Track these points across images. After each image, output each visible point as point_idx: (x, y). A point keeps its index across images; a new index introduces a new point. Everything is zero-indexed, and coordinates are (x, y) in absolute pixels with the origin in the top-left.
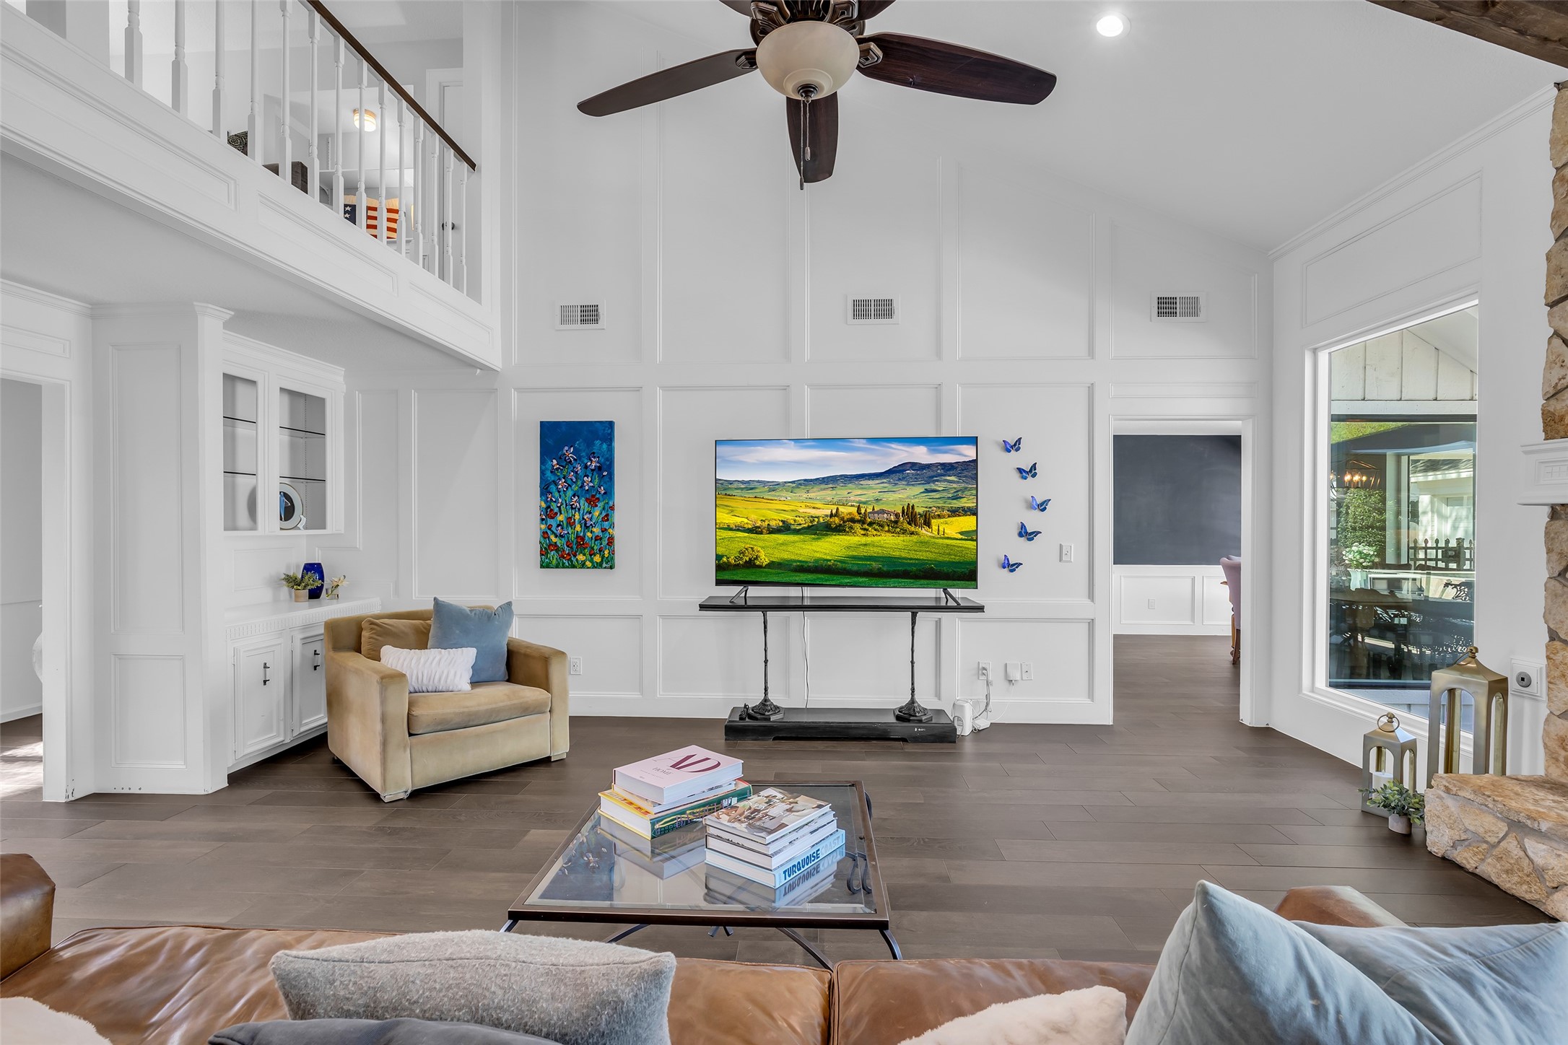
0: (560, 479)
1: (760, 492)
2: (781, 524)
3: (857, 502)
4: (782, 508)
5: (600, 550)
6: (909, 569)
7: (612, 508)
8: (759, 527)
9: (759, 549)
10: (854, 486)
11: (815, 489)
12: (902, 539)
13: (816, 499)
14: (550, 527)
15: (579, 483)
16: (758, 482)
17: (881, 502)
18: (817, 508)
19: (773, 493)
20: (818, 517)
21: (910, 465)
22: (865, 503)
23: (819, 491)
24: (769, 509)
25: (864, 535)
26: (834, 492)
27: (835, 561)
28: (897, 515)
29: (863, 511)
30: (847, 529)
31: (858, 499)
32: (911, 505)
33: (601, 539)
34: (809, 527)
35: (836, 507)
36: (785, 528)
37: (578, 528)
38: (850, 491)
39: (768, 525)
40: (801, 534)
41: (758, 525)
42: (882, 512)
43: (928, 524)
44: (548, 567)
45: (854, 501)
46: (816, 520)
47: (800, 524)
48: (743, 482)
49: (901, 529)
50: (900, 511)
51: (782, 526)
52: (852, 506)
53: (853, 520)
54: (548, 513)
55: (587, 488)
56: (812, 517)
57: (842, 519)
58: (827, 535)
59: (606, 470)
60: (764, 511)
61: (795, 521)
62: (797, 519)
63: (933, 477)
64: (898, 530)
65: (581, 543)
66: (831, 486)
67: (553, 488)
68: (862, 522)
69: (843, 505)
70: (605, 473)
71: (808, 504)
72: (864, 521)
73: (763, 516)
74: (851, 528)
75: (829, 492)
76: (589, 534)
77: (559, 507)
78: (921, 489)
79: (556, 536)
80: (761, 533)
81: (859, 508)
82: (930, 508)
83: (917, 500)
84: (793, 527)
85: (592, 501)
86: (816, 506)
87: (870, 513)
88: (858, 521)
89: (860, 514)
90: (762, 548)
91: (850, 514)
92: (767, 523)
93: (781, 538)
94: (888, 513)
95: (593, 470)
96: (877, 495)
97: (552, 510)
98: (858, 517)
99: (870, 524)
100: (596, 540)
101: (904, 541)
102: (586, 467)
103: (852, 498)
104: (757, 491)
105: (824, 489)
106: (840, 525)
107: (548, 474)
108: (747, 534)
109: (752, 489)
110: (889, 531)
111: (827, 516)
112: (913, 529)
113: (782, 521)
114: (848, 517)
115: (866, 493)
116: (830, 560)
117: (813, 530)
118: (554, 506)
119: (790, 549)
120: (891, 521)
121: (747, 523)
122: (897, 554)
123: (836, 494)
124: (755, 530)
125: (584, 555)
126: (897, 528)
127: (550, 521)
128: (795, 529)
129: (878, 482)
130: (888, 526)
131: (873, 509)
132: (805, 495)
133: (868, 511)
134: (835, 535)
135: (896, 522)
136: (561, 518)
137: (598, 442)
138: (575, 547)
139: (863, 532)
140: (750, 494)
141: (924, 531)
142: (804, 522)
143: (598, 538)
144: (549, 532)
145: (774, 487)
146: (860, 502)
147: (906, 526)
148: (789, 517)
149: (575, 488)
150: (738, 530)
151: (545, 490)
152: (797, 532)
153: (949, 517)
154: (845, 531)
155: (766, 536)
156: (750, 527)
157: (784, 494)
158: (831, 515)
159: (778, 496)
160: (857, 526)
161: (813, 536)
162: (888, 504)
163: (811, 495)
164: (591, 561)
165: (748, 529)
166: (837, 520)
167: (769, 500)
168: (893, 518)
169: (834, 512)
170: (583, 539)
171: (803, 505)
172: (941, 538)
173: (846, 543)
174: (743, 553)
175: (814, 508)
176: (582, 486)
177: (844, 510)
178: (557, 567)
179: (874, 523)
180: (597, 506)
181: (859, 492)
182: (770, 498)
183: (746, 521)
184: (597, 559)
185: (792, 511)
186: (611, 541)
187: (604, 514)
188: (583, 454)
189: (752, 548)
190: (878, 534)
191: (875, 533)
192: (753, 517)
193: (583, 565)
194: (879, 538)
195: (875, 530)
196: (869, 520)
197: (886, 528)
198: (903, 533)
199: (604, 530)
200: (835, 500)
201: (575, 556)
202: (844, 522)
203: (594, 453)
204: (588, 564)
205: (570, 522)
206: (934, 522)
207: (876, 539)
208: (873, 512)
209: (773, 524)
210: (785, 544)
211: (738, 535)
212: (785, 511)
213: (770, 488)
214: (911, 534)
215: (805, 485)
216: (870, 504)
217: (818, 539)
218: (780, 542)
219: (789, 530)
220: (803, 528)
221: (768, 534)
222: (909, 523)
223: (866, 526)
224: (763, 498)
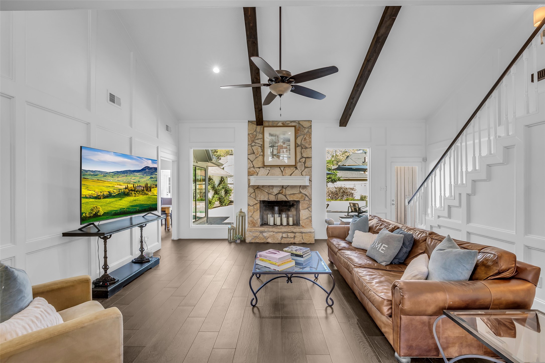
2: (108, 193)
3: (133, 182)
4: (108, 186)
6: (146, 208)
8: (99, 196)
9: (100, 207)
10: (133, 175)
11: (120, 176)
12: (144, 197)
17: (140, 182)
18: (121, 185)
19: (105, 178)
20: (121, 189)
21: (147, 167)
22: (135, 183)
23: (122, 177)
24: (103, 186)
25: (135, 196)
26: (127, 178)
29: (135, 186)
30: (130, 194)
34: (118, 194)
35: (127, 184)
36: (110, 196)
38: (131, 177)
39: (103, 194)
40: (116, 198)
41: (99, 194)
42: (140, 186)
43: (151, 190)
45: (132, 182)
46: (121, 190)
47: (115, 193)
49: (144, 193)
50: (144, 186)
51: (108, 195)
52: (132, 184)
53: (132, 190)
56: (119, 189)
58: (124, 197)
60: (101, 187)
61: (113, 191)
62: (114, 190)
63: (152, 173)
66: (126, 175)
68: (134, 191)
69: (129, 183)
71: (118, 183)
72: (135, 191)
73: (101, 190)
74: (131, 193)
75: (125, 178)
78: (149, 177)
80: (100, 199)
82: (151, 184)
83: (148, 182)
84: (113, 195)
87: (137, 187)
89: (134, 187)
90: (101, 206)
91: (131, 187)
93: (108, 200)
94: (142, 187)
96: (139, 179)
98: (133, 189)
99: (137, 191)
103: (132, 181)
110: (141, 194)
111: (124, 189)
112: (147, 192)
113: (109, 192)
115: (136, 178)
116: (125, 208)
117: (120, 195)
119: (112, 205)
120: (142, 190)
121: (94, 194)
122: (143, 203)
123: (127, 179)
124: (98, 197)
126: (143, 193)
128: (113, 196)
129: (139, 174)
130: (141, 192)
131: (138, 185)
132: (117, 179)
134: (127, 197)
135: (143, 190)
140: (95, 178)
141: (149, 193)
142: (116, 192)
146: (134, 182)
148: (111, 190)
150: (90, 198)
152: (114, 197)
153: (155, 188)
154: (129, 195)
156: (96, 196)
157: (109, 178)
158: (126, 188)
159: (107, 179)
160: (133, 192)
161: (120, 198)
163: (119, 179)
165: (95, 197)
166: (127, 190)
167: (103, 181)
168: (142, 189)
169: (126, 186)
171: (116, 184)
172: (153, 195)
174: (92, 210)
175: (120, 185)
177: (129, 186)
181: (134, 178)
183: (94, 192)
185: (112, 187)
189: (96, 207)
191: (138, 195)
192: (97, 190)
194: (139, 197)
196: (136, 190)
198: (145, 195)
200: (127, 181)
202: (129, 191)
206: (152, 189)
209: (105, 194)
210: (110, 203)
211: (90, 201)
212: (109, 187)
213: (104, 175)
214: (147, 195)
215: (117, 174)
216: (137, 183)
217: (121, 199)
218: (108, 202)
219: (111, 196)
220: (116, 195)
221: (103, 199)
222: (146, 191)
223: (135, 192)
224: (101, 180)
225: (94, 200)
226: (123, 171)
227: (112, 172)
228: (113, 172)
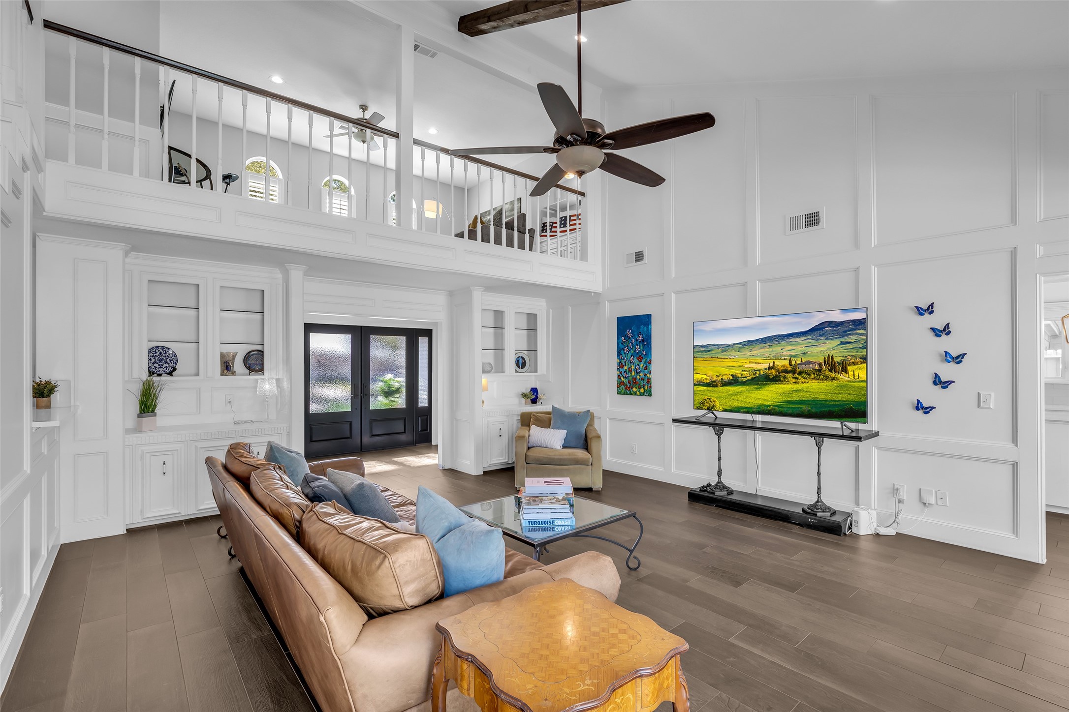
0: (625, 347)
1: (715, 353)
2: (731, 378)
3: (788, 356)
4: (732, 365)
5: (644, 386)
6: (832, 409)
7: (650, 363)
8: (715, 382)
9: (715, 399)
10: (786, 344)
11: (756, 348)
12: (825, 384)
13: (757, 356)
14: (621, 373)
15: (634, 349)
16: (714, 345)
17: (807, 354)
18: (759, 363)
19: (725, 353)
20: (759, 371)
21: (827, 324)
22: (795, 356)
23: (759, 349)
24: (722, 367)
25: (795, 383)
26: (771, 349)
27: (773, 406)
28: (820, 365)
29: (793, 363)
30: (782, 379)
31: (789, 353)
32: (831, 355)
33: (643, 380)
34: (753, 379)
35: (772, 361)
36: (734, 381)
37: (633, 373)
38: (783, 347)
39: (722, 379)
40: (747, 385)
41: (714, 380)
42: (809, 363)
43: (845, 370)
44: (620, 394)
45: (786, 355)
46: (758, 372)
47: (746, 377)
48: (703, 346)
49: (824, 376)
50: (822, 361)
51: (732, 380)
52: (785, 359)
53: (786, 371)
54: (620, 366)
55: (637, 352)
56: (755, 370)
57: (778, 371)
58: (766, 384)
59: (646, 342)
60: (718, 368)
61: (742, 374)
62: (743, 372)
63: (846, 331)
64: (822, 377)
65: (634, 382)
66: (768, 344)
67: (622, 352)
68: (793, 372)
69: (778, 359)
70: (646, 343)
71: (752, 360)
72: (795, 371)
73: (718, 372)
74: (785, 377)
75: (767, 349)
76: (638, 377)
77: (625, 362)
78: (837, 342)
79: (624, 378)
80: (716, 386)
81: (790, 361)
82: (846, 357)
83: (835, 351)
84: (740, 380)
85: (640, 359)
86: (758, 361)
87: (799, 364)
88: (790, 372)
89: (791, 365)
90: (717, 398)
91: (783, 366)
92: (720, 378)
93: (731, 389)
94: (813, 363)
95: (640, 342)
96: (804, 349)
97: (622, 364)
98: (790, 368)
99: (800, 373)
100: (641, 380)
101: (827, 386)
102: (637, 340)
103: (785, 353)
104: (713, 352)
105: (764, 347)
106: (776, 376)
107: (620, 344)
108: (705, 388)
109: (709, 351)
110: (814, 378)
111: (766, 369)
112: (833, 375)
113: (732, 375)
114: (783, 368)
115: (795, 348)
116: (769, 406)
117: (756, 381)
118: (623, 362)
119: (739, 398)
120: (816, 370)
121: (706, 379)
122: (822, 397)
123: (772, 351)
124: (712, 384)
125: (636, 388)
126: (821, 375)
127: (621, 370)
128: (742, 382)
129: (804, 338)
130: (814, 374)
131: (801, 361)
132: (749, 353)
133: (798, 362)
134: (773, 384)
135: (820, 370)
136: (626, 368)
137: (642, 326)
138: (632, 383)
139: (794, 380)
140: (707, 356)
141: (842, 377)
142: (749, 375)
143: (642, 379)
144: (621, 375)
145: (725, 348)
146: (791, 356)
147: (828, 373)
148: (737, 372)
149: (632, 351)
150: (699, 385)
151: (619, 354)
152: (744, 383)
153: (861, 363)
154: (780, 380)
155: (720, 389)
156: (708, 381)
157: (733, 353)
158: (769, 368)
159: (728, 356)
160: (790, 375)
161: (756, 386)
162: (813, 356)
163: (753, 353)
164: (639, 392)
165: (707, 383)
166: (774, 372)
167: (722, 359)
168: (817, 367)
169: (771, 365)
170: (636, 379)
171: (747, 361)
172: (856, 381)
173: (781, 391)
174: (702, 403)
175: (756, 363)
176: (635, 351)
177: (779, 363)
178: (624, 394)
179: (803, 372)
180: (642, 361)
181: (790, 348)
182: (722, 357)
183: (705, 377)
184: (642, 390)
185: (740, 366)
186: (649, 381)
187: (645, 366)
188: (636, 333)
189: (710, 399)
190: (807, 381)
191: (804, 380)
192: (710, 373)
193: (636, 394)
194: (808, 385)
195: (804, 378)
196: (798, 370)
197: (813, 376)
198: (826, 380)
199: (645, 375)
200: (772, 356)
201: (632, 388)
202: (779, 373)
203: (640, 332)
204: (638, 393)
205: (630, 371)
206: (850, 368)
207: (805, 385)
208: (802, 363)
209: (725, 378)
210: (735, 394)
211: (699, 389)
212: (734, 367)
213: (723, 350)
214: (832, 380)
215: (749, 346)
216: (799, 357)
217: (759, 388)
218: (731, 392)
219: (737, 382)
220: (748, 380)
221: (722, 386)
222: (830, 371)
223: (796, 375)
224: (717, 358)
225: (706, 388)
226: (762, 339)
227: (737, 344)
228: (740, 344)
